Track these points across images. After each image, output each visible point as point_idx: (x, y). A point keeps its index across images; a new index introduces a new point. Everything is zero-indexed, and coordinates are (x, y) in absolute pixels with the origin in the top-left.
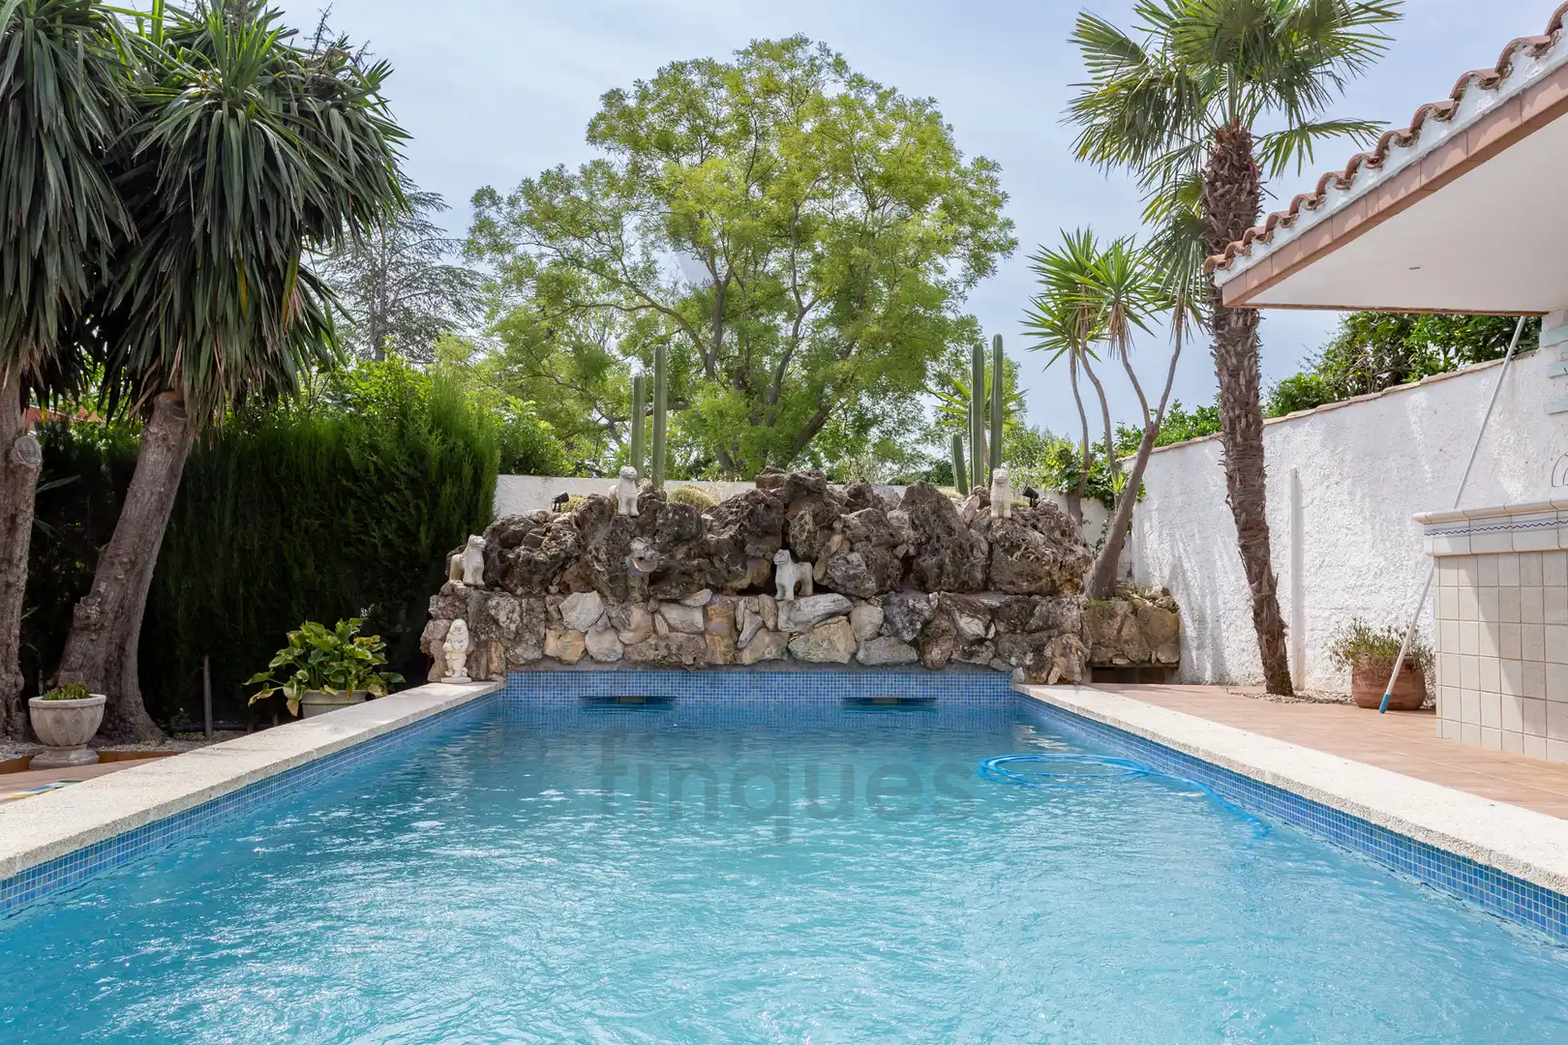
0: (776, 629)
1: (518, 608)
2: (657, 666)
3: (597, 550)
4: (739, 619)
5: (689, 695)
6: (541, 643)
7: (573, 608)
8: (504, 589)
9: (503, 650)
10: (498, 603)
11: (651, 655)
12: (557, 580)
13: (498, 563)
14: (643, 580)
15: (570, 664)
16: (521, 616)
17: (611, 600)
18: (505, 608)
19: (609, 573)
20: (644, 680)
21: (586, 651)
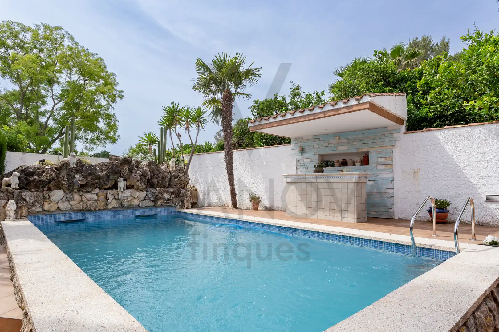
0: (118, 199)
1: (33, 196)
2: (80, 211)
3: (63, 177)
4: (108, 197)
5: (91, 219)
6: (42, 206)
7: (54, 195)
8: (26, 189)
9: (27, 209)
10: (26, 194)
11: (81, 207)
12: (46, 187)
13: (25, 181)
14: (78, 186)
15: (52, 212)
16: (34, 198)
17: (67, 192)
18: (28, 196)
19: (68, 184)
20: (77, 215)
21: (58, 208)
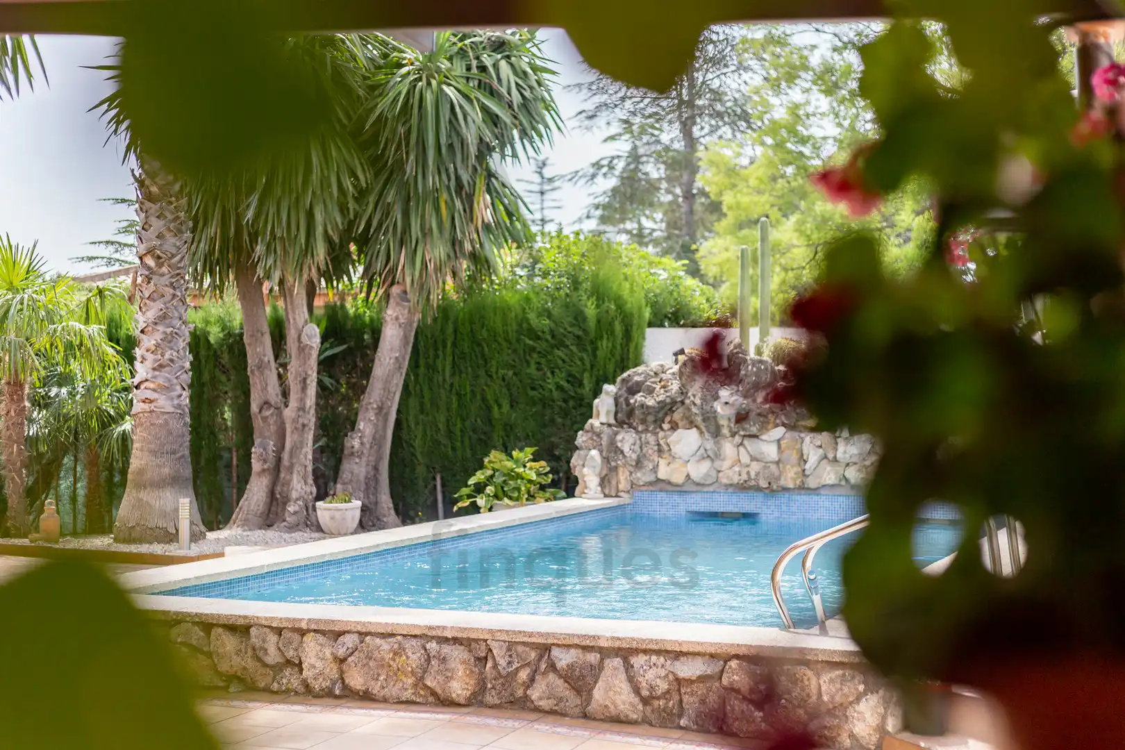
0: (835, 460)
1: (638, 442)
2: (743, 488)
3: (694, 396)
4: (805, 452)
5: (770, 512)
6: (655, 469)
7: (678, 442)
8: (630, 426)
9: (628, 473)
10: (623, 438)
11: (736, 479)
12: (668, 419)
13: (624, 406)
14: (729, 419)
15: (677, 485)
16: (641, 447)
17: (707, 435)
18: (627, 440)
19: (703, 415)
20: (734, 499)
21: (688, 476)
